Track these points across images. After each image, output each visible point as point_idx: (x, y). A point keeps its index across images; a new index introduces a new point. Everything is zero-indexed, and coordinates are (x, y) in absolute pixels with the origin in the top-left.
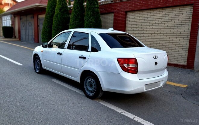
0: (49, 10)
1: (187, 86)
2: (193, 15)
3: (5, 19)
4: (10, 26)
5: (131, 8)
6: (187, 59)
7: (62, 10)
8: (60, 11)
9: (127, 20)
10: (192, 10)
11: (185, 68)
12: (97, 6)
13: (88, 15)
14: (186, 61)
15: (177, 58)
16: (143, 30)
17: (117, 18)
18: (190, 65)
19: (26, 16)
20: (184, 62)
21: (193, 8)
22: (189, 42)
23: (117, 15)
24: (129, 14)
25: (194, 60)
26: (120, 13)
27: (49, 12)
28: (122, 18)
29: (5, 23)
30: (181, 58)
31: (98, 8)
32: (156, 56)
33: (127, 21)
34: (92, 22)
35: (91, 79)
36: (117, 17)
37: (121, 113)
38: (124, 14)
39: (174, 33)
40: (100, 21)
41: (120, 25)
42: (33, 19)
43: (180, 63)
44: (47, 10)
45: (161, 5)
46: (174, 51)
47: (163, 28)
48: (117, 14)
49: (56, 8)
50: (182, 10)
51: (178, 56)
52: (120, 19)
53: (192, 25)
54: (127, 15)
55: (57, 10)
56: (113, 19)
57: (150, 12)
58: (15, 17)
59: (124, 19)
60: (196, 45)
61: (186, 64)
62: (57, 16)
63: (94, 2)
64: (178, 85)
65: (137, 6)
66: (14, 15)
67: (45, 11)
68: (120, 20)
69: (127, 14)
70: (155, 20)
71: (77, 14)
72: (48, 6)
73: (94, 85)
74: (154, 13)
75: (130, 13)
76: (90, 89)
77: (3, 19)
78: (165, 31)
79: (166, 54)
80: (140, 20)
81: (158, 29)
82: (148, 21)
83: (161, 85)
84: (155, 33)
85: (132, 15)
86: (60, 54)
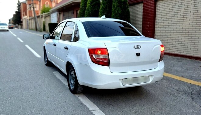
0: (82, 5)
3: (53, 17)
4: (56, 22)
7: (93, 3)
8: (91, 5)
9: (157, 9)
13: (115, 6)
16: (173, 19)
17: (146, 8)
19: (68, 12)
23: (146, 5)
24: (158, 2)
26: (149, 2)
27: (82, 7)
28: (151, 7)
29: (53, 20)
33: (157, 11)
34: (118, 14)
36: (146, 6)
37: (92, 110)
38: (153, 3)
41: (150, 15)
42: (73, 14)
44: (81, 4)
47: (196, 16)
48: (146, 3)
49: (88, 2)
54: (157, 4)
55: (88, 4)
56: (142, 9)
58: (60, 14)
59: (153, 8)
62: (88, 10)
66: (59, 12)
67: (80, 6)
68: (149, 10)
69: (157, 2)
70: (187, 7)
71: (105, 6)
72: (82, 1)
73: (74, 78)
75: (160, 2)
76: (72, 83)
77: (52, 17)
78: (198, 19)
79: (161, 44)
80: (170, 9)
81: (190, 18)
82: (179, 9)
83: (150, 81)
84: (187, 22)
85: (162, 3)
86: (55, 45)
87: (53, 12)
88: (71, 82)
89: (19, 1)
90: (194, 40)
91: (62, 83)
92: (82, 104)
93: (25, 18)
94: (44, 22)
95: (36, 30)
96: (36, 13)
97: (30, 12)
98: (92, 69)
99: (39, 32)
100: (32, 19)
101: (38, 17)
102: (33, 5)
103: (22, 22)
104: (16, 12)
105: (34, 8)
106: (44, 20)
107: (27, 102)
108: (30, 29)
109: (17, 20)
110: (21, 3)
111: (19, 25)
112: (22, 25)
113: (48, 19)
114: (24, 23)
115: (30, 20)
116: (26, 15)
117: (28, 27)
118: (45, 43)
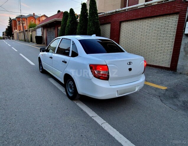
0: (63, 23)
1: (167, 88)
2: (178, 23)
4: (41, 35)
5: (124, 19)
6: (170, 62)
8: (70, 23)
10: (178, 18)
11: (169, 70)
12: (97, 18)
14: (170, 63)
15: (162, 61)
16: (134, 36)
17: (113, 27)
18: (173, 68)
20: (168, 65)
21: (178, 16)
22: (173, 47)
23: (113, 25)
25: (177, 63)
26: (116, 23)
28: (117, 27)
29: (38, 34)
30: (166, 61)
31: (98, 19)
32: (130, 62)
35: (71, 82)
37: (92, 117)
38: (118, 24)
39: (160, 39)
40: (100, 30)
41: (116, 33)
42: (54, 30)
43: (164, 66)
45: (149, 15)
46: (159, 54)
47: (151, 35)
49: (68, 21)
50: (168, 19)
51: (162, 59)
52: (115, 28)
53: (177, 32)
56: (110, 28)
57: (140, 21)
58: (44, 29)
60: (180, 50)
61: (170, 67)
62: (68, 27)
63: (95, 15)
64: (158, 87)
65: (129, 17)
67: (61, 24)
69: (121, 24)
70: (144, 28)
71: (82, 25)
72: (62, 20)
73: (73, 88)
74: (143, 22)
75: (123, 23)
76: (71, 91)
77: (37, 31)
78: (152, 38)
79: (144, 60)
80: (132, 29)
81: (146, 36)
82: (138, 30)
83: (136, 90)
84: (144, 39)
85: (125, 24)
86: (51, 58)
87: (38, 28)
88: (69, 90)
89: (10, 18)
90: (149, 52)
91: (59, 89)
92: (82, 110)
93: (16, 31)
94: (31, 35)
95: (25, 41)
96: (25, 28)
97: (20, 27)
98: (94, 83)
99: (28, 43)
100: (21, 32)
101: (26, 31)
102: (22, 22)
103: (13, 34)
104: (9, 27)
105: (22, 24)
106: (31, 33)
107: (35, 110)
108: (20, 40)
109: (9, 33)
110: (12, 20)
111: (11, 36)
112: (13, 37)
113: (34, 33)
114: (15, 35)
115: (19, 33)
116: (16, 29)
117: (18, 38)
118: (40, 54)
